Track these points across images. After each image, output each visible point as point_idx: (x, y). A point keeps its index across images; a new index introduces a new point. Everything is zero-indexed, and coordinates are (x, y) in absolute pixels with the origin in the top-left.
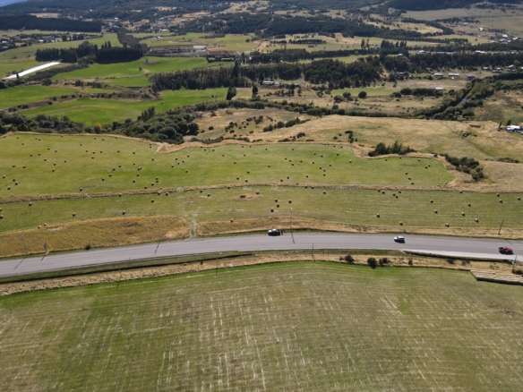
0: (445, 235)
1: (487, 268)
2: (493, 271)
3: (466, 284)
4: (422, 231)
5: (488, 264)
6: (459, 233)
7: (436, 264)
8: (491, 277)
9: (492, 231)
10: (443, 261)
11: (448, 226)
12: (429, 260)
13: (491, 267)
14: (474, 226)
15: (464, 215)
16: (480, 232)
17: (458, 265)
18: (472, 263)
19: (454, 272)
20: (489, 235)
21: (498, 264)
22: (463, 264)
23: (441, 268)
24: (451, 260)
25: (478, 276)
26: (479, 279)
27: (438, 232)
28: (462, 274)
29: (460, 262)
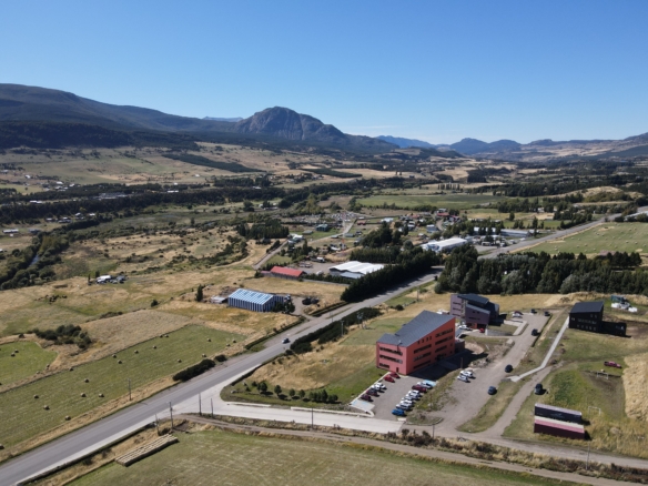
1: (132, 445)
2: (139, 446)
4: (37, 443)
5: (131, 440)
6: (85, 421)
7: (70, 476)
8: (140, 454)
9: (123, 400)
10: (78, 467)
11: (69, 419)
12: (59, 476)
13: (137, 442)
14: (101, 404)
15: (84, 396)
16: (109, 407)
17: (99, 461)
18: (113, 449)
19: (96, 473)
20: (121, 406)
21: (141, 434)
22: (104, 456)
23: (78, 478)
24: (87, 460)
25: (126, 461)
26: (128, 464)
27: (59, 432)
28: (107, 470)
29: (99, 456)
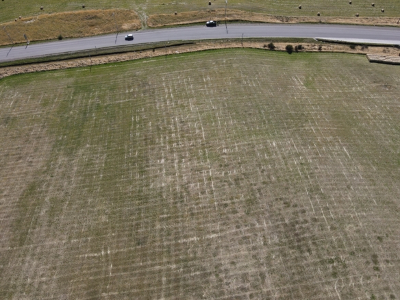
0: (353, 24)
1: (381, 52)
2: (384, 55)
3: (361, 66)
4: (335, 21)
5: (381, 49)
6: (365, 22)
7: (341, 49)
8: (381, 59)
9: (393, 20)
10: (347, 47)
11: (358, 16)
12: (336, 46)
13: (384, 51)
14: (379, 16)
15: (373, 5)
16: (382, 21)
17: (358, 50)
18: (369, 48)
19: (353, 56)
20: (390, 24)
21: (390, 49)
22: (362, 49)
23: (343, 52)
24: (353, 45)
25: (371, 59)
26: (372, 61)
27: (349, 21)
28: (359, 57)
29: (360, 47)
